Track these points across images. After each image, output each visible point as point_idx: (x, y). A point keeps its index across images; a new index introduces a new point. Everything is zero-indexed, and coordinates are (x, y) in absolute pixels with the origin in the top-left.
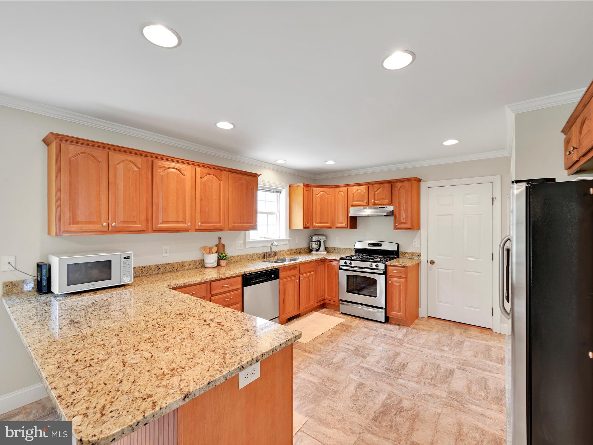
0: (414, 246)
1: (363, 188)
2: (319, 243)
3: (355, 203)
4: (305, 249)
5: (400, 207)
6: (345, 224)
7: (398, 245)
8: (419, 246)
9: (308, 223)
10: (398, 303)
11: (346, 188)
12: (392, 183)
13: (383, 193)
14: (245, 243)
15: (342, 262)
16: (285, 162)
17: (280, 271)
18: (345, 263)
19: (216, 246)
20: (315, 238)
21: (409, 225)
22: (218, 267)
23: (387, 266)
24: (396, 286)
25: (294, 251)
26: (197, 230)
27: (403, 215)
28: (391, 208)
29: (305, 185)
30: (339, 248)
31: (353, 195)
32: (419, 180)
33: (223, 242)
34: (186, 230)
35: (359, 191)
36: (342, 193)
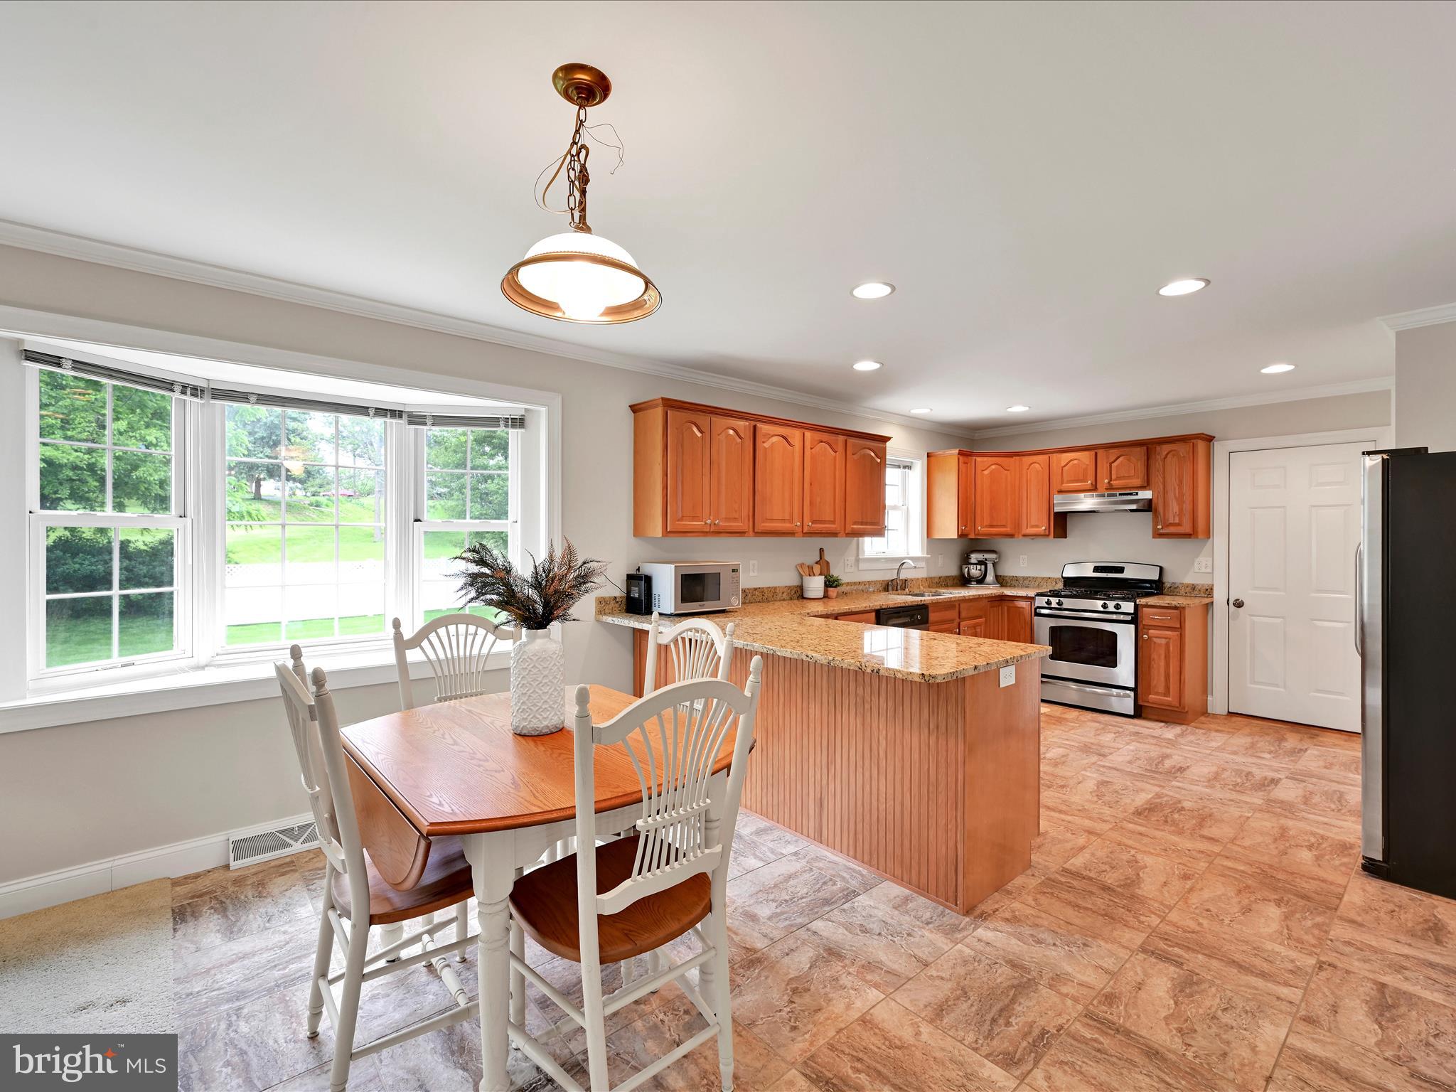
0: (1198, 571)
1: (1085, 457)
2: (983, 567)
3: (1066, 486)
4: (954, 578)
5: (1165, 492)
6: (1044, 528)
7: (1161, 569)
8: (1209, 570)
9: (966, 526)
10: (1162, 679)
11: (1046, 457)
12: (1150, 446)
13: (1127, 466)
14: (858, 560)
15: (1041, 601)
16: (929, 411)
17: (930, 609)
18: (1049, 603)
19: (817, 563)
20: (974, 557)
21: (1186, 528)
22: (826, 600)
23: (1140, 608)
24: (1160, 645)
25: (936, 580)
26: (806, 534)
27: (1174, 507)
28: (1146, 494)
29: (961, 453)
30: (1027, 578)
31: (1062, 470)
32: (1210, 439)
33: (827, 557)
34: (791, 534)
35: (1075, 462)
36: (1037, 465)
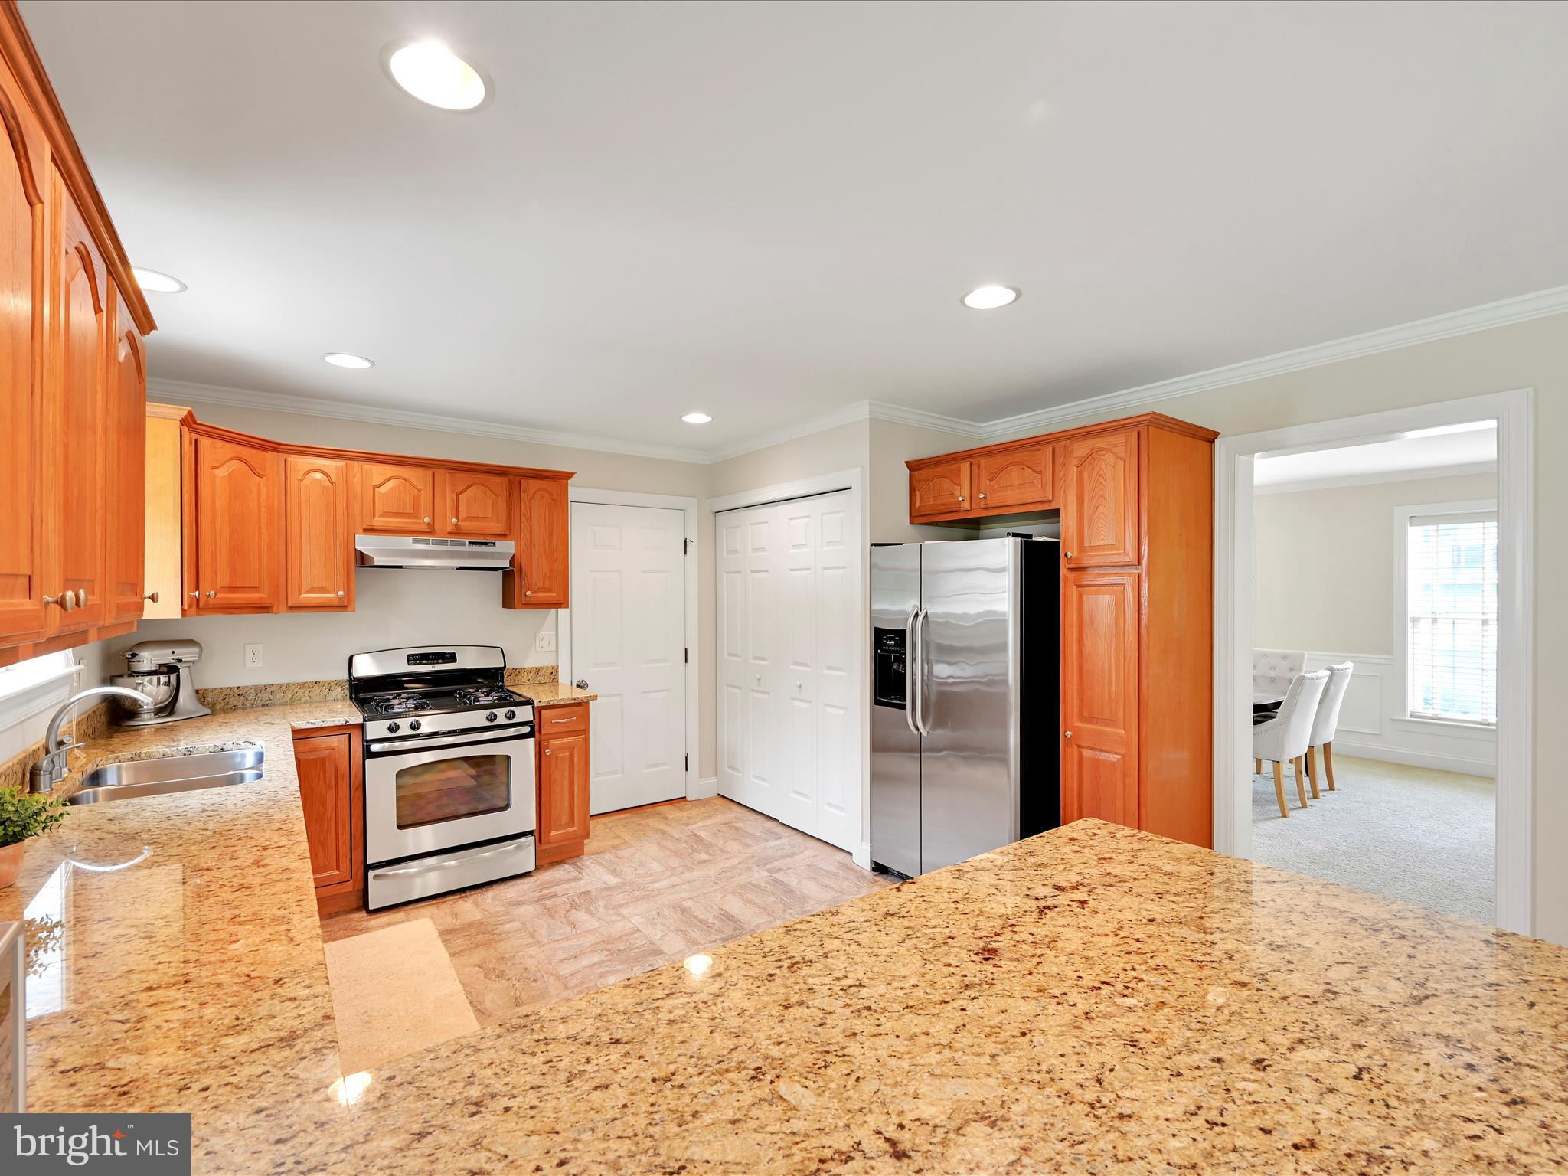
1: (414, 477)
2: (173, 677)
3: (379, 522)
6: (340, 593)
7: (504, 652)
8: (554, 648)
10: (566, 804)
11: (339, 463)
12: (513, 477)
15: (377, 729)
16: (177, 287)
18: (394, 729)
21: (557, 596)
24: (563, 758)
28: (506, 547)
30: (266, 686)
31: (374, 492)
32: (563, 480)
35: (397, 482)
36: (321, 475)
